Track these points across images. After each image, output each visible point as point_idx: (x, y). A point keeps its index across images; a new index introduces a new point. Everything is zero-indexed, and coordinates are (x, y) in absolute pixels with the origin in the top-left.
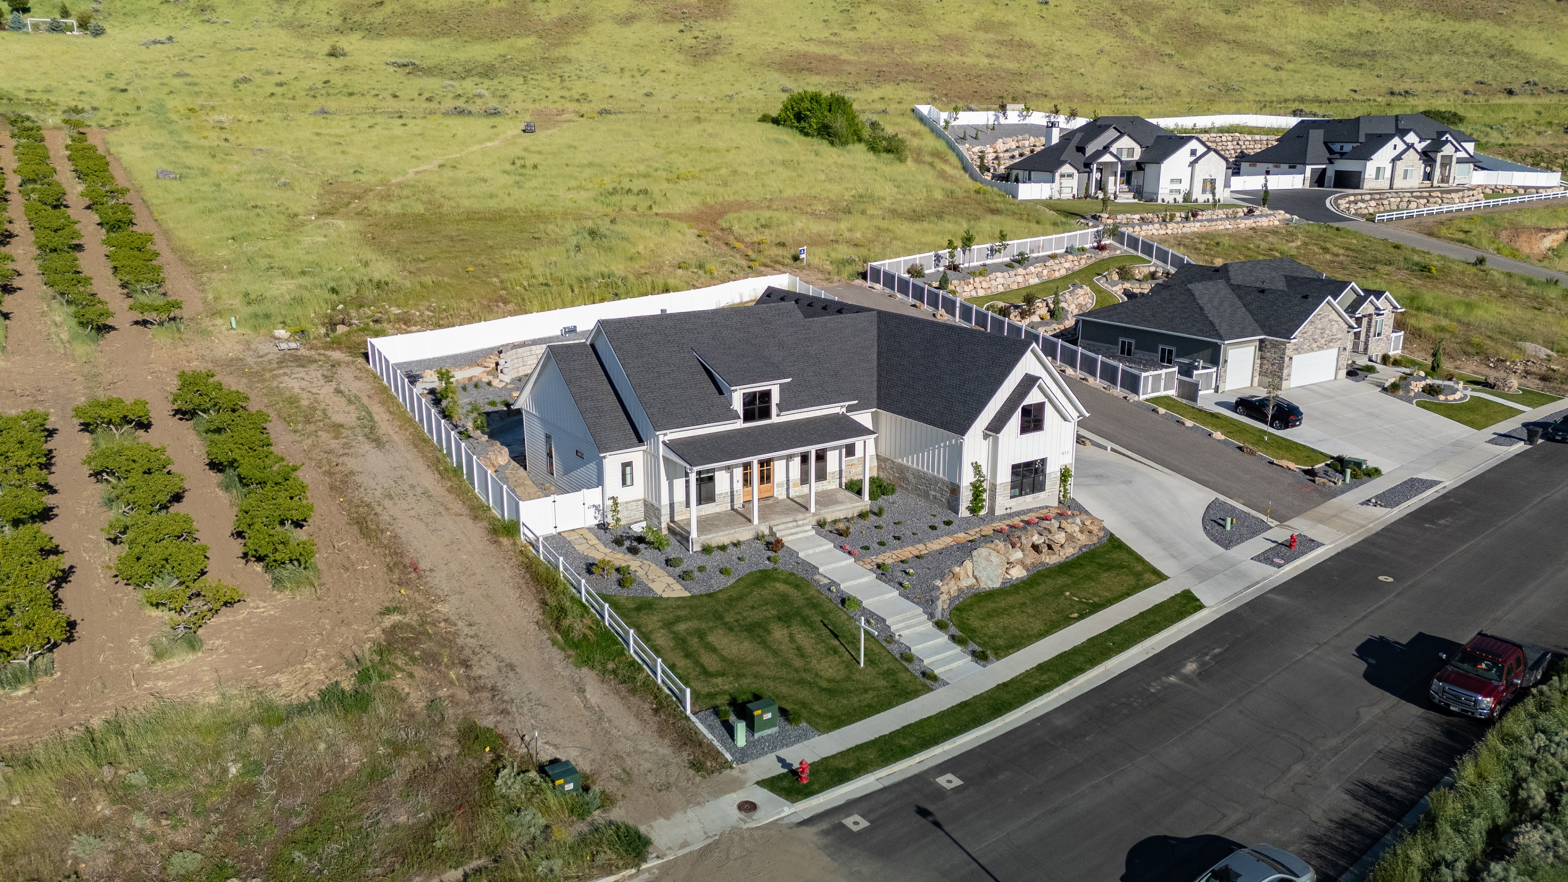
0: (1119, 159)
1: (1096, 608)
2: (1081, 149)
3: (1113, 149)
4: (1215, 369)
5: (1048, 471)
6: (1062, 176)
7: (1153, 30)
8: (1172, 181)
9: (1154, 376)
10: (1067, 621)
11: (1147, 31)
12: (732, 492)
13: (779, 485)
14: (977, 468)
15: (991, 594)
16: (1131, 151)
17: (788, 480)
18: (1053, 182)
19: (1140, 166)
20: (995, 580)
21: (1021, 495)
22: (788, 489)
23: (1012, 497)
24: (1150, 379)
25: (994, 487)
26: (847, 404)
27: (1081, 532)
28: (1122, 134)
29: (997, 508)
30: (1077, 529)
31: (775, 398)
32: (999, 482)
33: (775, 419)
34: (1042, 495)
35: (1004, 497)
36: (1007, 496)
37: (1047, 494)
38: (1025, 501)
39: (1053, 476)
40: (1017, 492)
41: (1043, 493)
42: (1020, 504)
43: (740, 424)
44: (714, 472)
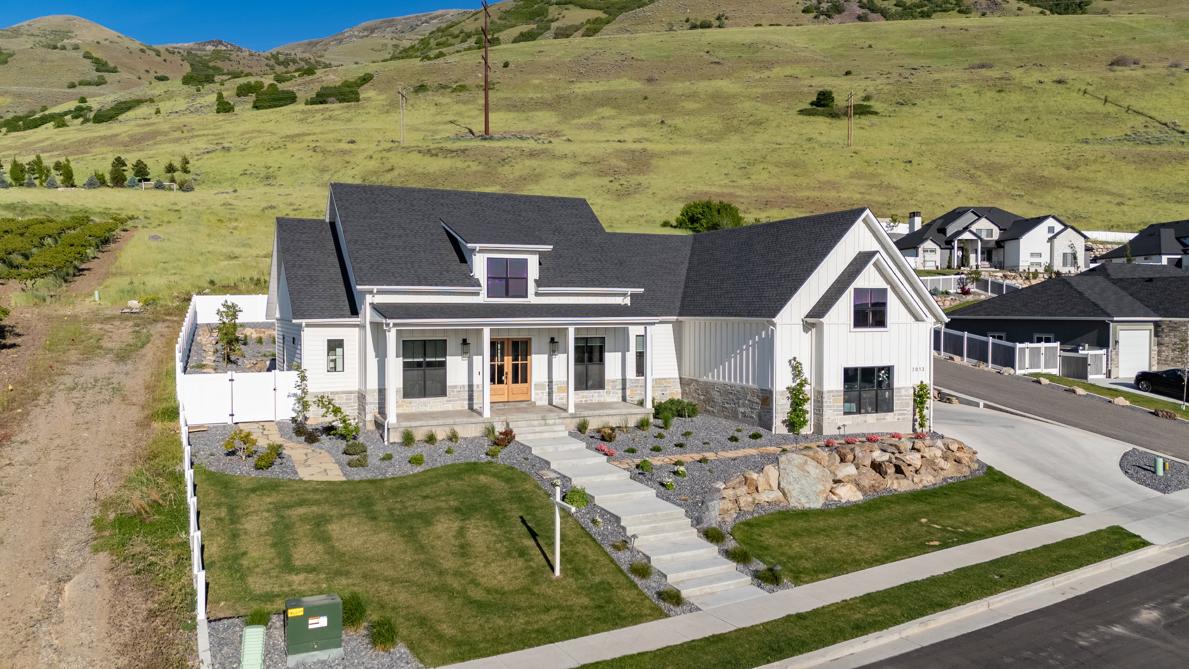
0: (979, 237)
1: (967, 538)
2: (942, 231)
3: (973, 228)
4: (1104, 351)
5: (896, 385)
6: (925, 251)
7: (1003, 180)
8: (1032, 255)
9: (1031, 349)
10: (923, 548)
11: (999, 181)
12: (471, 387)
13: (539, 386)
14: (796, 369)
15: (805, 514)
16: (990, 232)
17: (550, 382)
18: (917, 256)
19: (999, 244)
20: (812, 497)
21: (859, 412)
22: (550, 394)
23: (845, 413)
24: (1027, 351)
25: (820, 395)
26: (630, 290)
27: (945, 458)
28: (980, 217)
29: (825, 425)
30: (939, 453)
31: (533, 272)
32: (826, 388)
33: (532, 299)
34: (889, 416)
35: (835, 411)
36: (840, 411)
37: (896, 417)
38: (865, 421)
39: (903, 392)
40: (853, 407)
41: (891, 414)
42: (858, 425)
43: (483, 298)
44: (445, 355)
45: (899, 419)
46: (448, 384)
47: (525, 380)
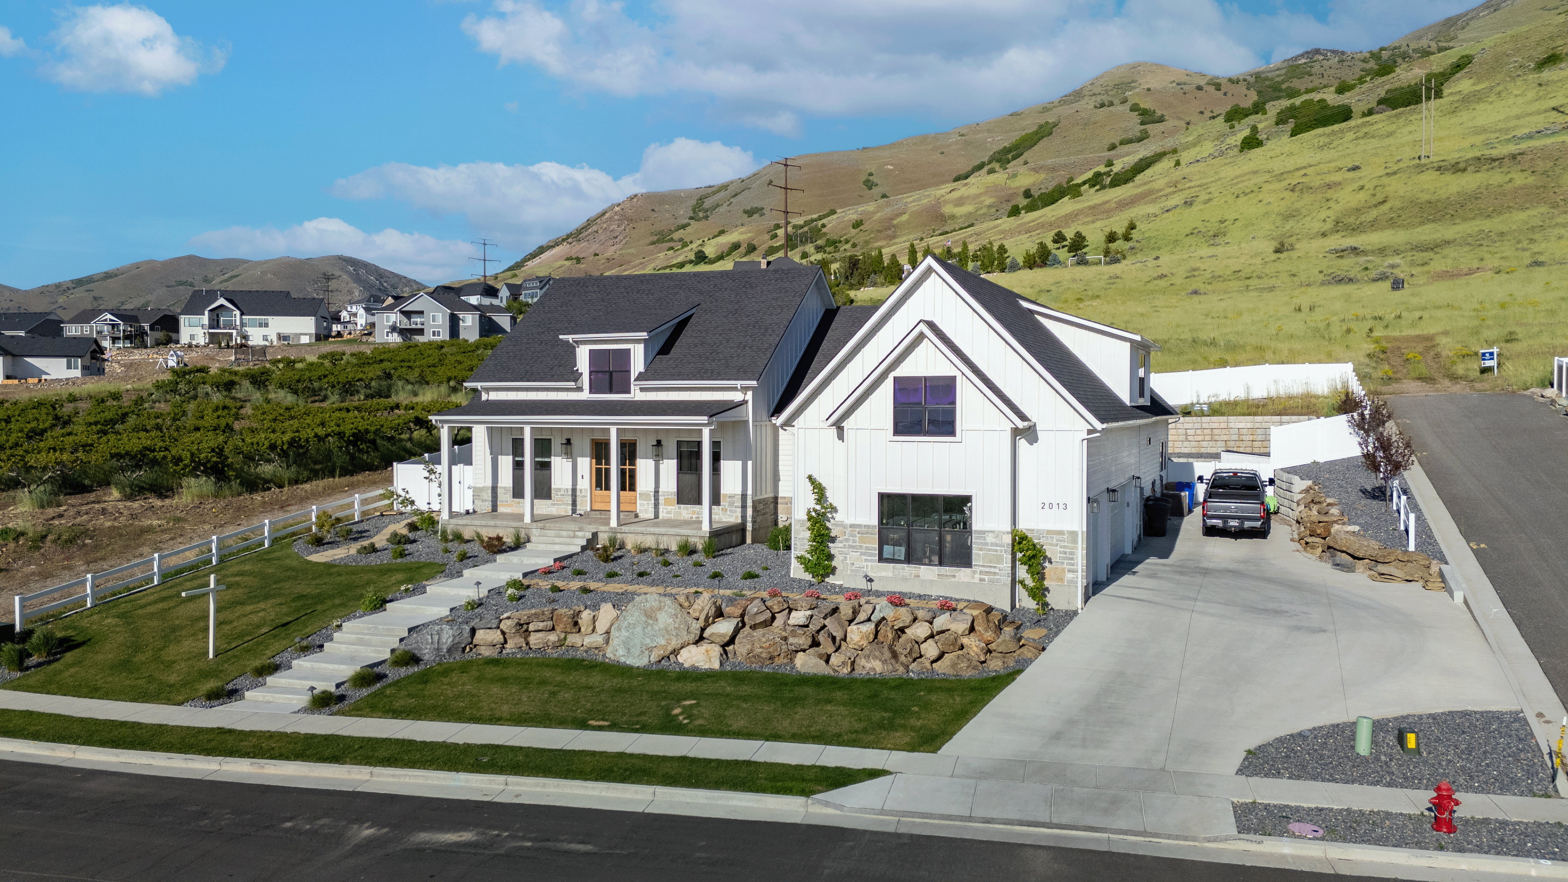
5: (976, 526)
12: (574, 490)
13: (645, 496)
14: (818, 488)
17: (656, 492)
21: (908, 561)
22: (656, 505)
23: (883, 560)
31: (638, 363)
32: (850, 520)
33: (636, 394)
34: (962, 574)
35: (862, 554)
36: (872, 555)
37: (977, 576)
38: (918, 576)
39: (990, 539)
40: (901, 552)
41: (968, 571)
42: (904, 579)
43: (585, 395)
44: (550, 457)
45: (982, 580)
46: (553, 486)
47: (633, 488)
